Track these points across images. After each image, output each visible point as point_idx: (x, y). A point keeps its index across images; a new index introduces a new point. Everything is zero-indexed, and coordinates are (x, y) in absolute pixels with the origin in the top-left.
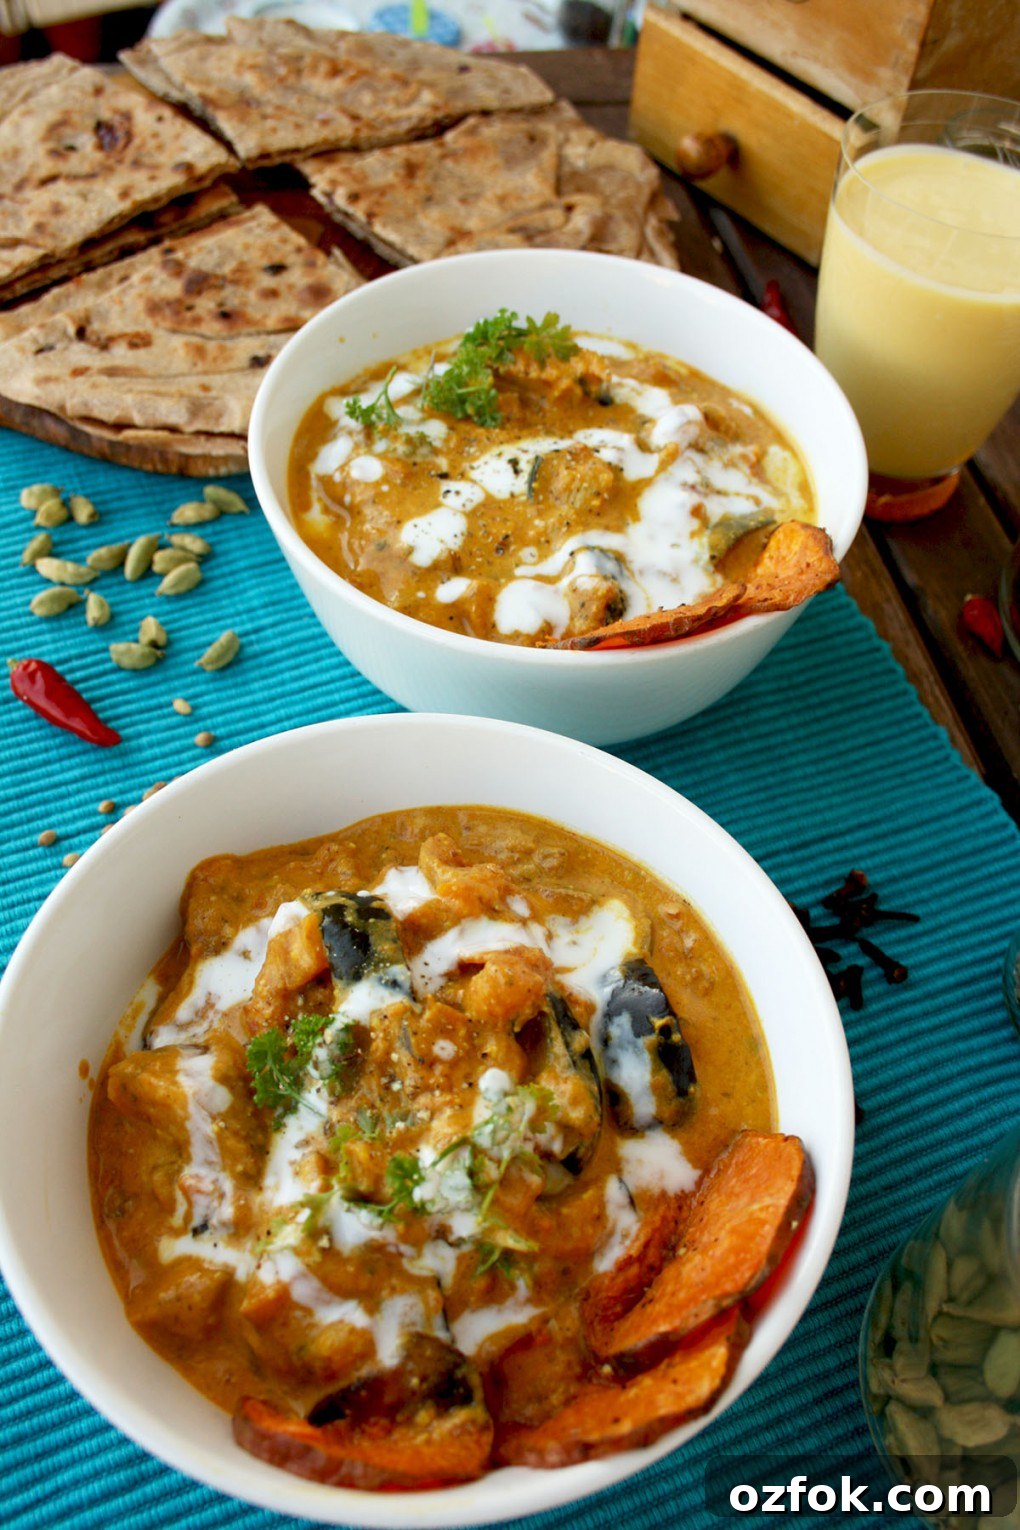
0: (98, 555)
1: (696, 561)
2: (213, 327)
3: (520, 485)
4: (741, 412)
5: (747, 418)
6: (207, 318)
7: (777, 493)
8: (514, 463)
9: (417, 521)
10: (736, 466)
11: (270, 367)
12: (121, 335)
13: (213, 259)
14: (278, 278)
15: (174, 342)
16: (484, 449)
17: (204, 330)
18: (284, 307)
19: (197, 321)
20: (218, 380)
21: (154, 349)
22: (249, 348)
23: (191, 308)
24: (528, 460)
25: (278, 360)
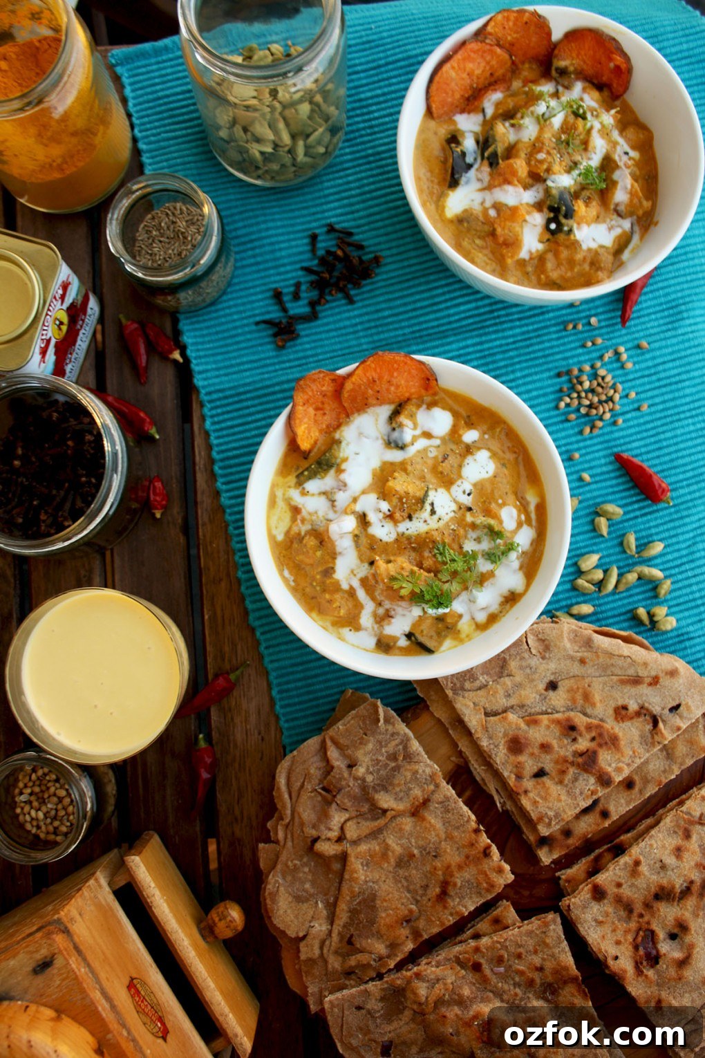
0: (632, 577)
1: (348, 444)
2: (580, 721)
3: (432, 496)
4: (291, 573)
6: (582, 729)
7: (288, 501)
8: (433, 511)
9: (486, 476)
10: (310, 514)
11: (546, 680)
12: (632, 718)
13: (581, 783)
14: (540, 765)
15: (602, 710)
16: (447, 525)
17: (585, 719)
18: (537, 735)
19: (589, 728)
20: (576, 669)
21: (613, 704)
22: (558, 699)
23: (593, 739)
24: (426, 514)
25: (542, 686)
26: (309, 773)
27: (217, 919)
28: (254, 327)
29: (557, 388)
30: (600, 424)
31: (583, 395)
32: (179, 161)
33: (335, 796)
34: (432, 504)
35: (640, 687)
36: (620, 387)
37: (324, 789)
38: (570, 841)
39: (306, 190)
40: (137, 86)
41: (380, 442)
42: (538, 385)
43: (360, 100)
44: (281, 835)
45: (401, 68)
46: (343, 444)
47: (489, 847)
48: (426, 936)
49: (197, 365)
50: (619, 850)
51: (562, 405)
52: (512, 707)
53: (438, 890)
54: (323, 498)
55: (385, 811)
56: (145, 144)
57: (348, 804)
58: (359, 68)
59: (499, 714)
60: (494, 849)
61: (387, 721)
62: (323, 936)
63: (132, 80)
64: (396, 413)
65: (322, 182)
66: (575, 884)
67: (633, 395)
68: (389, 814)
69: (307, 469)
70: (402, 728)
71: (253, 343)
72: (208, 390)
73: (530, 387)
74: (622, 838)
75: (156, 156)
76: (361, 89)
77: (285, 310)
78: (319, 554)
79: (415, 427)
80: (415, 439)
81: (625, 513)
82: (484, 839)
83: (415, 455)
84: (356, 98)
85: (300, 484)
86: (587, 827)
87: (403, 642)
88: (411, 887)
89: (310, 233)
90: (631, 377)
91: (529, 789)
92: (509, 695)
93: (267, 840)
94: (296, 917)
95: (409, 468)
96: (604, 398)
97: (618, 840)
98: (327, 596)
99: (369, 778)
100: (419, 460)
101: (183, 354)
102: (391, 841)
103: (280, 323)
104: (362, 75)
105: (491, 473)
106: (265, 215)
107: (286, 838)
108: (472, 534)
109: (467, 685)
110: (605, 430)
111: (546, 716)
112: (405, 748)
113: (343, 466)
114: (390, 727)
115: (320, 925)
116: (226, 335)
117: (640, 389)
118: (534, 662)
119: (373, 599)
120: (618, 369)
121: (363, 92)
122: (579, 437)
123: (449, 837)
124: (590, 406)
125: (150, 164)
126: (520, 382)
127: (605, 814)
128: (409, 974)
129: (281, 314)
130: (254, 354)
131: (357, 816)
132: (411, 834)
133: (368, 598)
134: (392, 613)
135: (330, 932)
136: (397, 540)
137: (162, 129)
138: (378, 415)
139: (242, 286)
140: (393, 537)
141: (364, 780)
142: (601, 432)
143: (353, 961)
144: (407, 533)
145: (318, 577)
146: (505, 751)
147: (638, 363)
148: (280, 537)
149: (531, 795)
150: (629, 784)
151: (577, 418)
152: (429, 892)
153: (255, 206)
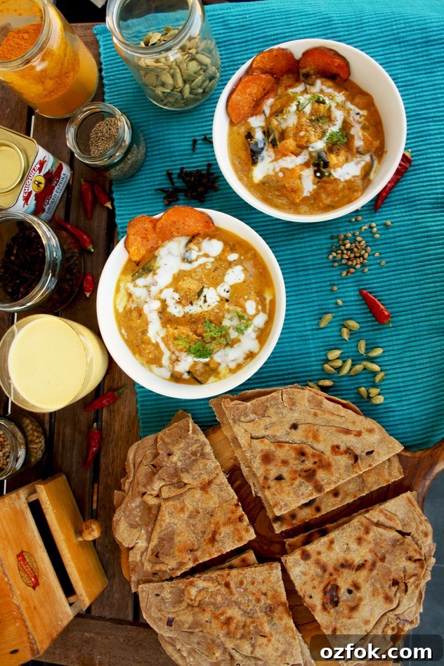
1: (161, 259)
2: (308, 450)
3: (206, 291)
4: (125, 331)
5: (124, 328)
6: (309, 456)
7: (127, 289)
8: (205, 301)
9: (239, 282)
10: (137, 298)
11: (291, 423)
12: (342, 454)
13: (303, 489)
14: (280, 473)
15: (323, 447)
16: (213, 310)
17: (312, 450)
18: (281, 454)
19: (313, 455)
20: (310, 419)
21: (330, 443)
22: (297, 436)
23: (315, 463)
24: (201, 302)
25: (287, 426)
26: (146, 455)
27: (84, 528)
28: (154, 192)
29: (330, 246)
30: (352, 270)
31: (345, 252)
32: (124, 91)
33: (158, 470)
34: (205, 296)
35: (349, 436)
36: (369, 248)
37: (153, 465)
38: (294, 522)
39: (195, 113)
40: (107, 47)
41: (180, 258)
42: (317, 242)
43: (233, 61)
44: (127, 487)
45: (261, 42)
46: (158, 259)
47: (242, 516)
48: (201, 561)
49: (119, 211)
50: (324, 533)
51: (331, 257)
52: (268, 436)
53: (210, 536)
54: (145, 289)
55: (186, 484)
56: (107, 80)
57: (165, 477)
58: (236, 41)
59: (260, 438)
60: (246, 517)
61: (194, 432)
62: (143, 550)
63: (104, 43)
64: (190, 241)
65: (204, 109)
66: (293, 548)
67: (377, 255)
68: (188, 487)
69: (137, 272)
70: (202, 437)
71: (153, 201)
72: (122, 225)
73: (312, 243)
74: (327, 526)
75: (112, 88)
76: (235, 54)
77: (173, 183)
78: (139, 321)
79: (200, 250)
80: (198, 257)
81: (361, 328)
82: (240, 511)
83: (198, 267)
84: (231, 59)
85: (133, 280)
86: (306, 514)
87: (186, 376)
88: (196, 531)
89: (193, 138)
90: (378, 243)
91: (271, 486)
92: (267, 429)
93: (120, 489)
94: (129, 535)
95: (193, 274)
96: (358, 255)
97: (324, 527)
98: (143, 346)
99: (179, 464)
100: (200, 270)
101: (112, 205)
102: (188, 502)
103: (168, 191)
104: (237, 46)
105: (242, 280)
106: (168, 126)
107: (129, 490)
108: (227, 316)
109: (242, 419)
110: (356, 274)
111: (287, 444)
112: (202, 449)
113: (157, 272)
114: (195, 436)
115: (142, 543)
116: (138, 195)
117: (382, 251)
118: (285, 411)
119: (169, 349)
120: (370, 237)
121: (236, 56)
122: (339, 277)
123: (221, 506)
124: (349, 259)
125: (108, 93)
126: (307, 239)
127: (318, 509)
128: (187, 581)
129: (170, 186)
130: (152, 207)
131: (169, 485)
132: (199, 500)
133: (166, 349)
134: (180, 359)
135: (147, 548)
136: (184, 316)
137: (118, 73)
138: (180, 242)
139: (150, 167)
140: (182, 314)
141: (176, 464)
142: (353, 275)
143: (157, 568)
144: (190, 312)
145: (139, 334)
146: (260, 461)
147: (384, 234)
148: (121, 310)
149: (272, 490)
150: (336, 493)
151: (340, 265)
152: (205, 535)
153: (163, 121)
